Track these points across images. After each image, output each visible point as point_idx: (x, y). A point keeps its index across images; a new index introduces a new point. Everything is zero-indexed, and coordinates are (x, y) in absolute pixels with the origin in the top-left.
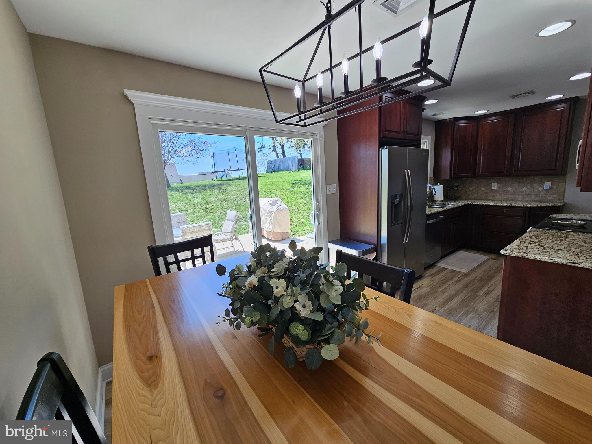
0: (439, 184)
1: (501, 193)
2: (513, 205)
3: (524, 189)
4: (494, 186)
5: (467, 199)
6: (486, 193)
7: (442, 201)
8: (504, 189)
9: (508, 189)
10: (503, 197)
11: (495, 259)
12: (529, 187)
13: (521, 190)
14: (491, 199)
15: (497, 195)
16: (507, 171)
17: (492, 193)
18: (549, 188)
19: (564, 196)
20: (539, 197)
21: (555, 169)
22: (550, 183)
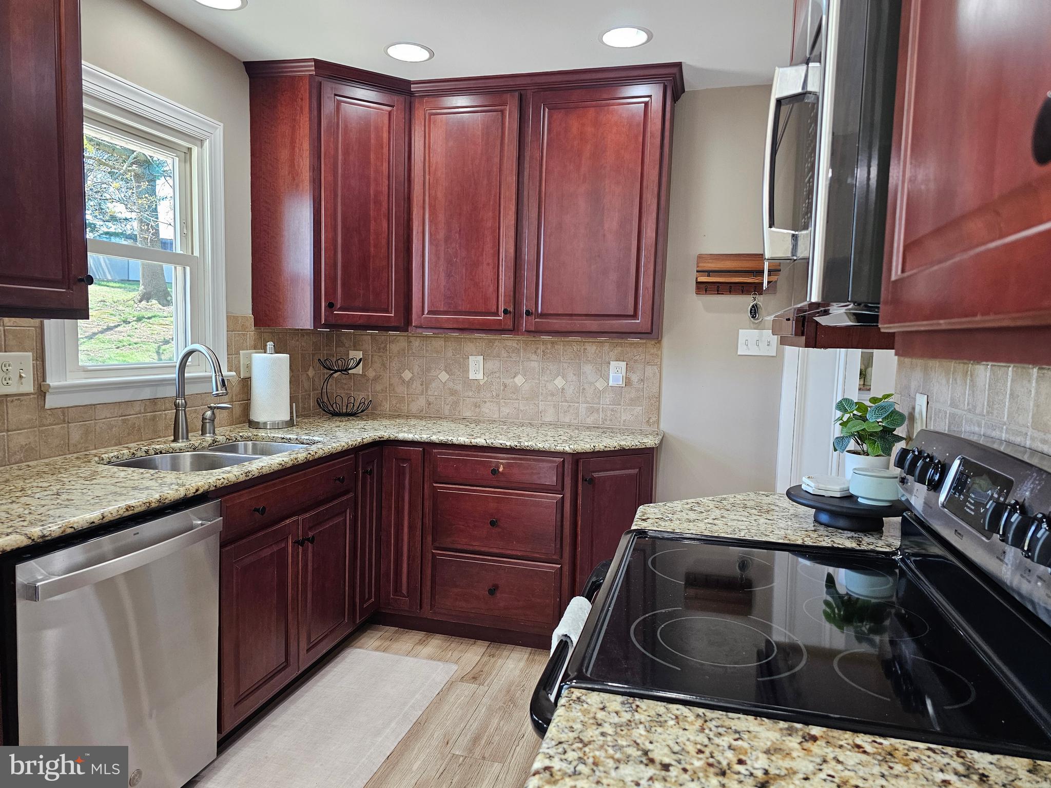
0: (270, 345)
1: (498, 395)
2: (526, 444)
3: (559, 382)
4: (476, 368)
5: (395, 415)
6: (453, 393)
7: (290, 424)
8: (506, 381)
9: (516, 380)
10: (502, 409)
11: (475, 677)
12: (571, 377)
13: (550, 387)
14: (467, 414)
15: (485, 402)
16: (506, 312)
17: (470, 394)
18: (621, 383)
19: (659, 409)
20: (598, 413)
21: (635, 316)
22: (623, 365)
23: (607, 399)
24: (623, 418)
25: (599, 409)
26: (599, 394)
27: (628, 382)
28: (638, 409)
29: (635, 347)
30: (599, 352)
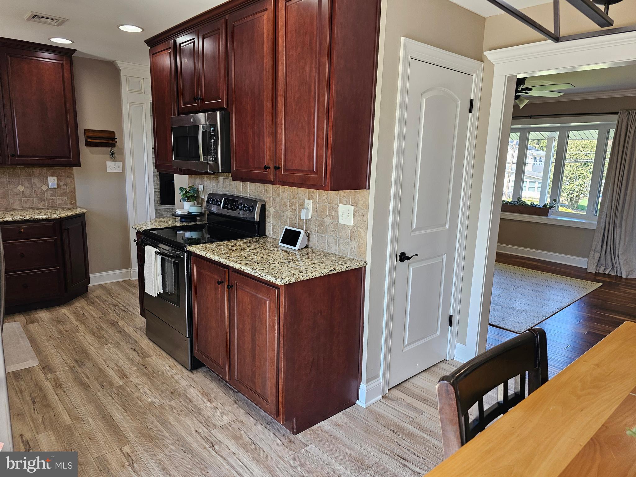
12: (26, 185)
18: (56, 186)
19: (75, 197)
20: (45, 202)
21: (69, 157)
22: (55, 178)
23: (49, 194)
24: (58, 203)
25: (45, 199)
26: (43, 192)
27: (59, 186)
28: (65, 198)
29: (60, 170)
30: (41, 172)
